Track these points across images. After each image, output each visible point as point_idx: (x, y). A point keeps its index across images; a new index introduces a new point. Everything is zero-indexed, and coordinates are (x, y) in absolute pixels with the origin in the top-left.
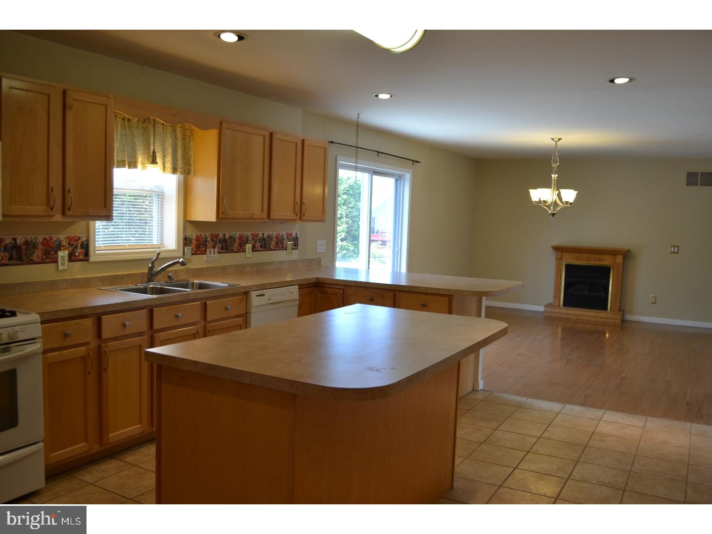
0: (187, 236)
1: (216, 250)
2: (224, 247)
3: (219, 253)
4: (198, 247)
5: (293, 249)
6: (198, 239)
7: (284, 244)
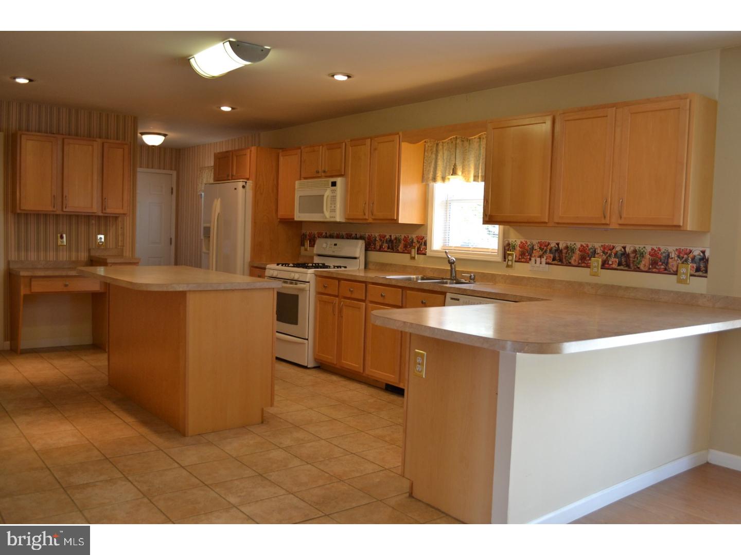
0: (510, 242)
1: (544, 260)
2: (557, 258)
3: (547, 263)
4: (523, 254)
5: (691, 275)
6: (522, 246)
7: (670, 266)
